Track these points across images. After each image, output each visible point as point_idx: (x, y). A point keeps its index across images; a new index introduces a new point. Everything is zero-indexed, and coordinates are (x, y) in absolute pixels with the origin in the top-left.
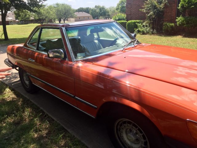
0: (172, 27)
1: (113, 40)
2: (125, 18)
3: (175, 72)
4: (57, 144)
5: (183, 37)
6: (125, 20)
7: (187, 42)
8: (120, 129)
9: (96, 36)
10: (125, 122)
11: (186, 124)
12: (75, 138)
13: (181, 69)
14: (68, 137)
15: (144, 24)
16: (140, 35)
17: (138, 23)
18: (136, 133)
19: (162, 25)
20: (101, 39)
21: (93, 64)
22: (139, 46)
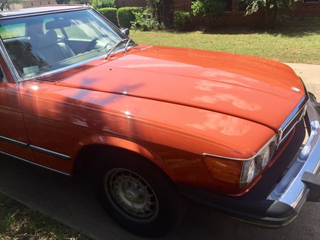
0: (186, 17)
1: (91, 40)
2: (112, 3)
3: (196, 87)
4: (7, 231)
5: (203, 33)
6: (113, 7)
7: (209, 41)
8: (113, 185)
9: (60, 36)
10: (119, 174)
11: (203, 160)
12: (39, 214)
13: (204, 82)
14: (27, 215)
15: (145, 13)
16: (141, 32)
17: (135, 11)
18: (139, 187)
19: (172, 15)
20: (70, 39)
21: (55, 84)
22: (135, 50)
